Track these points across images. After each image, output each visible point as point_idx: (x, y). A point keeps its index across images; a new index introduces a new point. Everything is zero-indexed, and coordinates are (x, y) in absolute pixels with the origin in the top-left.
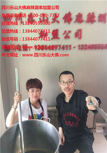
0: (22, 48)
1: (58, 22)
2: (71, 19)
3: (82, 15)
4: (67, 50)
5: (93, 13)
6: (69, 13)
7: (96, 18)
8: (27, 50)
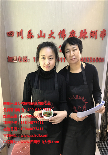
0: (23, 60)
1: (54, 38)
2: (65, 35)
3: (75, 31)
4: (62, 62)
5: (85, 30)
6: (64, 30)
7: (88, 35)
8: (27, 62)
